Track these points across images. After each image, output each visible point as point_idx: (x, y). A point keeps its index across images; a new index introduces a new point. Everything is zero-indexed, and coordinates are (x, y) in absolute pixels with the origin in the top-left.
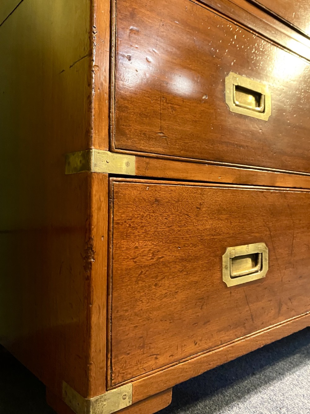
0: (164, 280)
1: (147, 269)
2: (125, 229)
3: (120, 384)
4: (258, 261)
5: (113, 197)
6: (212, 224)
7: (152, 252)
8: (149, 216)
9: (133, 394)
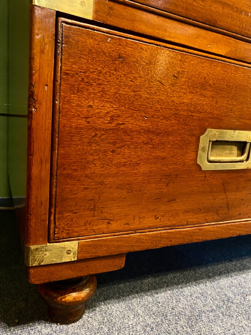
0: (123, 148)
1: (103, 133)
2: (77, 83)
3: (65, 240)
4: (245, 151)
5: (62, 42)
6: (192, 99)
7: (110, 115)
8: (109, 74)
9: (79, 251)
